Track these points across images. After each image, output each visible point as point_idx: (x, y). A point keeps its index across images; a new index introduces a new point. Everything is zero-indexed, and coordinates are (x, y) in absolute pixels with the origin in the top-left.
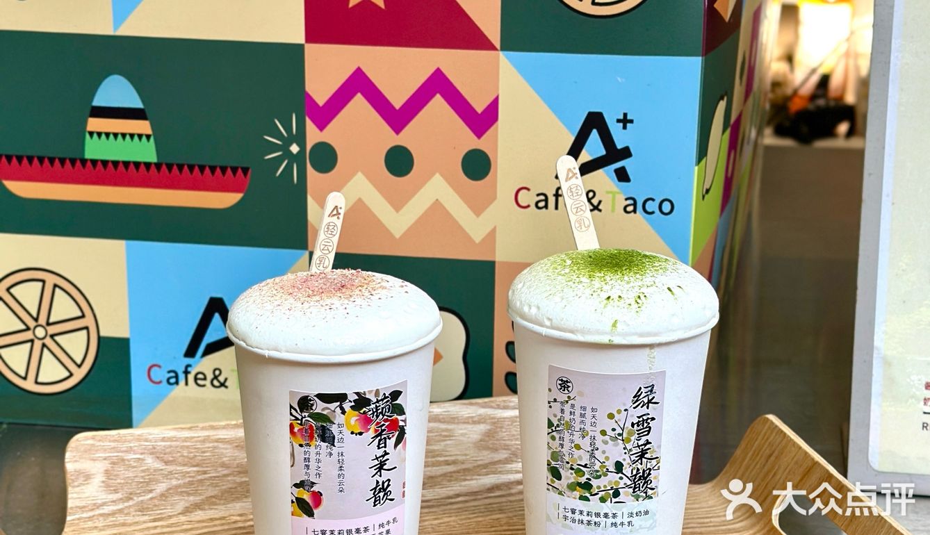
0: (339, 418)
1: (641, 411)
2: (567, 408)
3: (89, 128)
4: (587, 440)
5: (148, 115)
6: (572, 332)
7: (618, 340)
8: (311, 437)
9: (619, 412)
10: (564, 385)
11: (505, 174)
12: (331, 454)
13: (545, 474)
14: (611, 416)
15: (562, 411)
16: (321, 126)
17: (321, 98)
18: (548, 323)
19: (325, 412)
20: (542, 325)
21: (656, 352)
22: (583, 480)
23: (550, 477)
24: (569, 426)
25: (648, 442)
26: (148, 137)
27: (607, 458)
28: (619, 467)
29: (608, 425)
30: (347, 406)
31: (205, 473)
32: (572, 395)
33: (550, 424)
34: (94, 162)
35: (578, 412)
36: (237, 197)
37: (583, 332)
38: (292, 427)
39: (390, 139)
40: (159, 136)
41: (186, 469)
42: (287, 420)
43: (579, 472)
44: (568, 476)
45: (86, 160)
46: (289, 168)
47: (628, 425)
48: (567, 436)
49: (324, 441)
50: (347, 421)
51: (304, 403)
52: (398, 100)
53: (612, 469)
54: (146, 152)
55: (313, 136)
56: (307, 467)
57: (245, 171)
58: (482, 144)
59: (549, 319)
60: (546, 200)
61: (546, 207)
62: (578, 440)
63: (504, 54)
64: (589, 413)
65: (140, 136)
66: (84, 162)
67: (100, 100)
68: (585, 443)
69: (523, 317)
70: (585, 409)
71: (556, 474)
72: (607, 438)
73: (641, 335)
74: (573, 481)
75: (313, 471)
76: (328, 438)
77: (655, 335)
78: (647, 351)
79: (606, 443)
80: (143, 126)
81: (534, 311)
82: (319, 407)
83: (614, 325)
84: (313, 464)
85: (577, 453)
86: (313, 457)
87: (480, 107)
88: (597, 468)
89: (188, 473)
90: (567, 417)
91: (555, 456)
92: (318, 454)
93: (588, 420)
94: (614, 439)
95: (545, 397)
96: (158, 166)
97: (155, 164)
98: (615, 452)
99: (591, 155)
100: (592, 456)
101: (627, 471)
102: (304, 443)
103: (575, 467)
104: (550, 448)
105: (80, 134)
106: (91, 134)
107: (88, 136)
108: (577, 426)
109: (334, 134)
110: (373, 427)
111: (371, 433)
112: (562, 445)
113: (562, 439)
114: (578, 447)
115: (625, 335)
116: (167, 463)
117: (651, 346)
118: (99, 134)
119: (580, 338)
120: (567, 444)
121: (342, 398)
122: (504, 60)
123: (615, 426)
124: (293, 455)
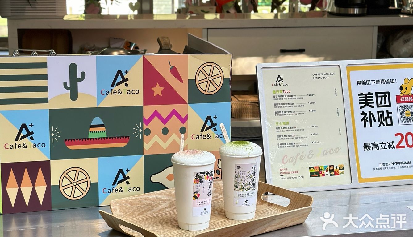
0: (204, 177)
1: (253, 171)
2: (239, 172)
3: (90, 131)
4: (244, 178)
5: (105, 126)
6: (241, 156)
7: (250, 156)
8: (198, 182)
9: (250, 171)
10: (239, 167)
11: (189, 132)
12: (202, 185)
13: (234, 187)
14: (248, 173)
15: (238, 173)
16: (147, 124)
17: (147, 118)
18: (235, 155)
19: (201, 176)
20: (234, 156)
21: (256, 158)
22: (243, 187)
23: (235, 188)
24: (240, 176)
25: (254, 178)
26: (105, 131)
27: (247, 182)
28: (250, 183)
29: (247, 174)
30: (205, 174)
31: (140, 206)
32: (240, 169)
33: (235, 176)
34: (91, 139)
35: (242, 172)
36: (126, 144)
37: (243, 155)
38: (194, 180)
39: (163, 126)
40: (107, 131)
41: (136, 206)
42: (193, 178)
43: (242, 186)
44: (239, 187)
45: (89, 138)
46: (139, 135)
47: (251, 174)
48: (239, 178)
49: (201, 182)
50: (205, 177)
51: (197, 175)
52: (165, 117)
53: (248, 184)
54: (104, 135)
55: (145, 127)
56: (197, 188)
57: (128, 137)
58: (184, 125)
59: (235, 154)
60: (199, 137)
61: (199, 138)
62: (241, 179)
63: (189, 105)
64: (244, 172)
65: (103, 131)
66: (88, 139)
67: (93, 123)
68: (243, 179)
69: (228, 155)
70: (243, 172)
71: (236, 187)
72: (247, 177)
73: (255, 155)
74: (240, 188)
75: (198, 189)
76: (201, 181)
77: (256, 155)
78: (254, 158)
79: (247, 178)
80: (104, 129)
81: (231, 153)
82: (200, 175)
83: (249, 154)
84: (198, 188)
85: (241, 181)
86: (198, 186)
87: (183, 117)
88: (245, 184)
89: (136, 207)
90: (239, 174)
91: (236, 183)
92: (199, 185)
93: (244, 174)
94: (249, 177)
95: (234, 170)
96: (107, 138)
97: (106, 138)
98: (249, 180)
99: (208, 125)
100: (245, 182)
101: (251, 184)
102: (196, 183)
103: (241, 184)
104: (235, 181)
105: (87, 132)
106: (90, 132)
107: (89, 132)
108: (241, 176)
109: (150, 126)
110: (209, 178)
111: (209, 180)
112: (238, 180)
113: (238, 179)
114: (242, 180)
115: (251, 155)
116: (132, 205)
117: (255, 157)
118: (92, 132)
119: (243, 157)
120: (239, 180)
121: (204, 172)
122: (189, 106)
123: (249, 174)
124: (194, 186)
